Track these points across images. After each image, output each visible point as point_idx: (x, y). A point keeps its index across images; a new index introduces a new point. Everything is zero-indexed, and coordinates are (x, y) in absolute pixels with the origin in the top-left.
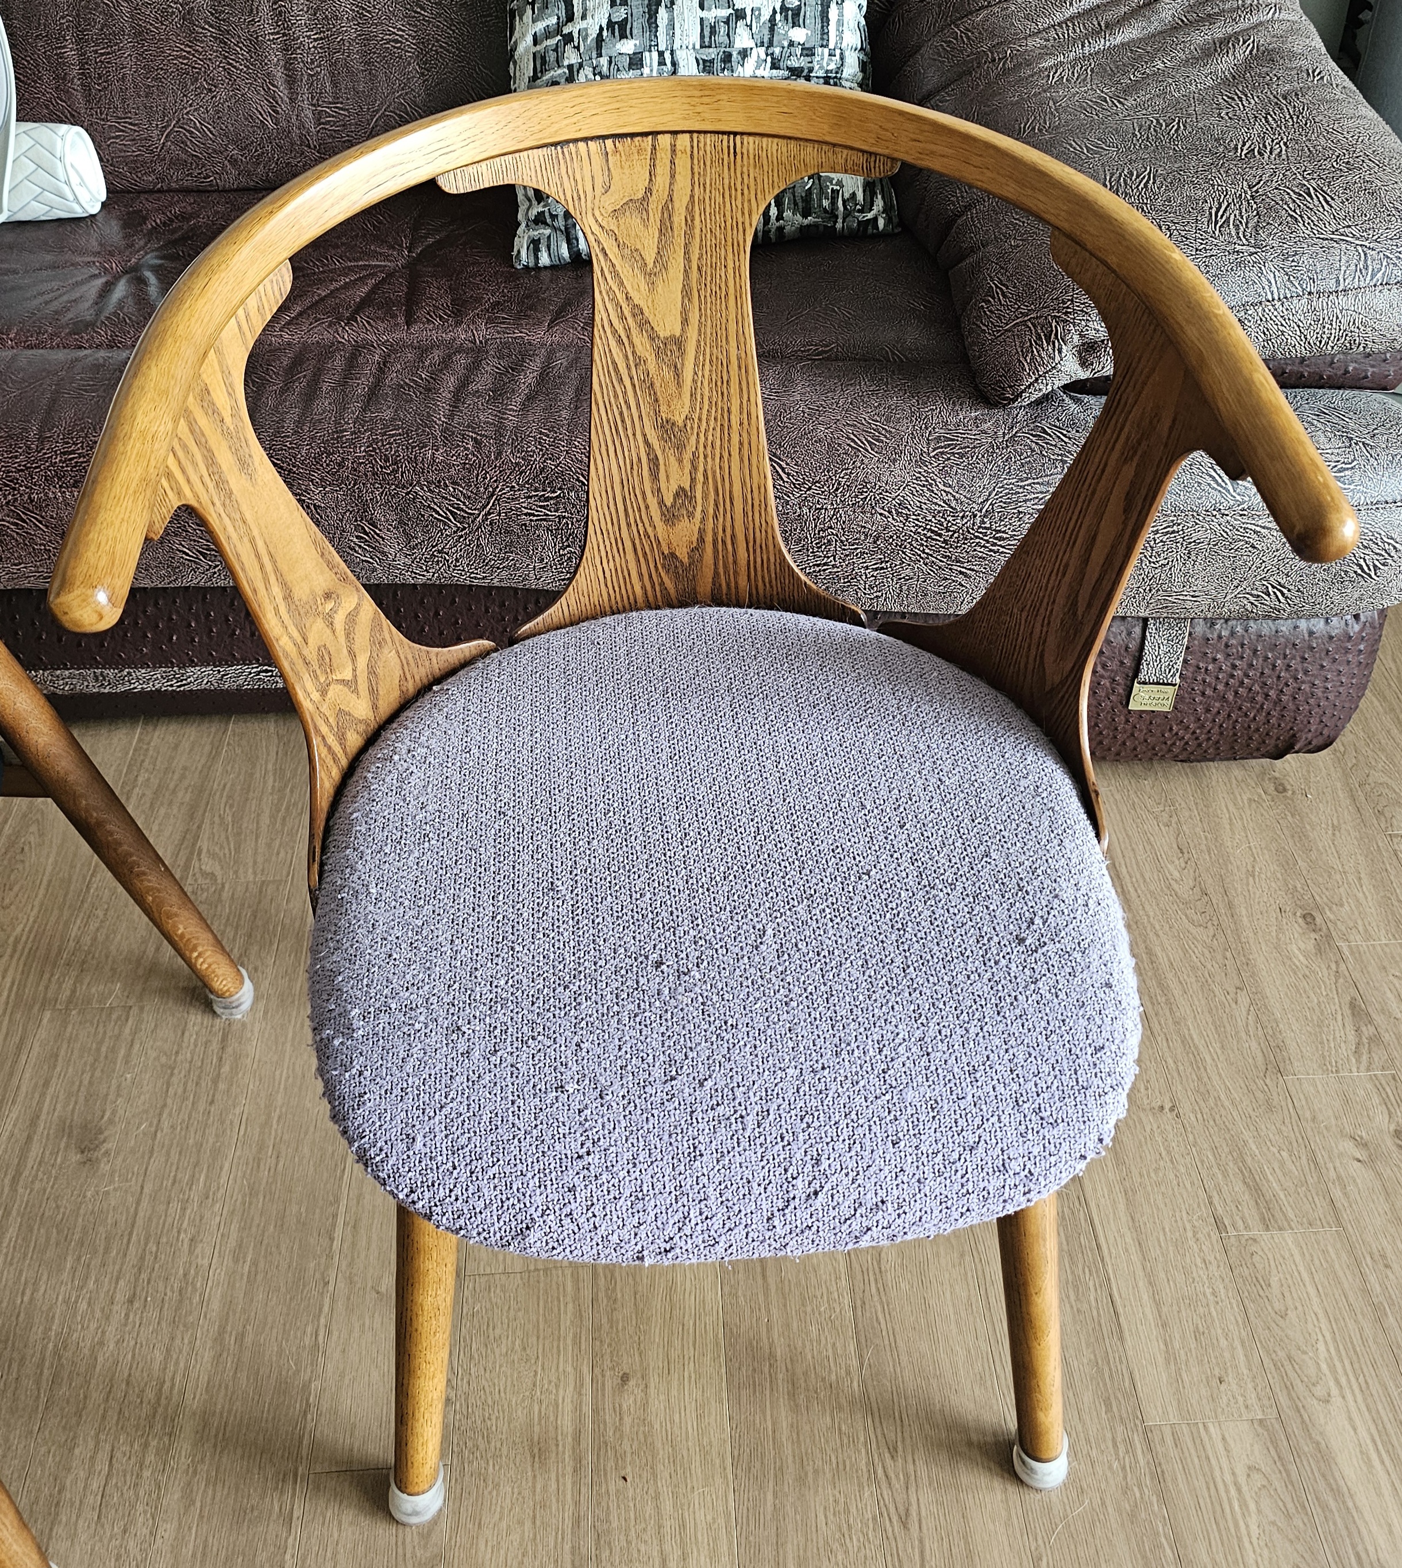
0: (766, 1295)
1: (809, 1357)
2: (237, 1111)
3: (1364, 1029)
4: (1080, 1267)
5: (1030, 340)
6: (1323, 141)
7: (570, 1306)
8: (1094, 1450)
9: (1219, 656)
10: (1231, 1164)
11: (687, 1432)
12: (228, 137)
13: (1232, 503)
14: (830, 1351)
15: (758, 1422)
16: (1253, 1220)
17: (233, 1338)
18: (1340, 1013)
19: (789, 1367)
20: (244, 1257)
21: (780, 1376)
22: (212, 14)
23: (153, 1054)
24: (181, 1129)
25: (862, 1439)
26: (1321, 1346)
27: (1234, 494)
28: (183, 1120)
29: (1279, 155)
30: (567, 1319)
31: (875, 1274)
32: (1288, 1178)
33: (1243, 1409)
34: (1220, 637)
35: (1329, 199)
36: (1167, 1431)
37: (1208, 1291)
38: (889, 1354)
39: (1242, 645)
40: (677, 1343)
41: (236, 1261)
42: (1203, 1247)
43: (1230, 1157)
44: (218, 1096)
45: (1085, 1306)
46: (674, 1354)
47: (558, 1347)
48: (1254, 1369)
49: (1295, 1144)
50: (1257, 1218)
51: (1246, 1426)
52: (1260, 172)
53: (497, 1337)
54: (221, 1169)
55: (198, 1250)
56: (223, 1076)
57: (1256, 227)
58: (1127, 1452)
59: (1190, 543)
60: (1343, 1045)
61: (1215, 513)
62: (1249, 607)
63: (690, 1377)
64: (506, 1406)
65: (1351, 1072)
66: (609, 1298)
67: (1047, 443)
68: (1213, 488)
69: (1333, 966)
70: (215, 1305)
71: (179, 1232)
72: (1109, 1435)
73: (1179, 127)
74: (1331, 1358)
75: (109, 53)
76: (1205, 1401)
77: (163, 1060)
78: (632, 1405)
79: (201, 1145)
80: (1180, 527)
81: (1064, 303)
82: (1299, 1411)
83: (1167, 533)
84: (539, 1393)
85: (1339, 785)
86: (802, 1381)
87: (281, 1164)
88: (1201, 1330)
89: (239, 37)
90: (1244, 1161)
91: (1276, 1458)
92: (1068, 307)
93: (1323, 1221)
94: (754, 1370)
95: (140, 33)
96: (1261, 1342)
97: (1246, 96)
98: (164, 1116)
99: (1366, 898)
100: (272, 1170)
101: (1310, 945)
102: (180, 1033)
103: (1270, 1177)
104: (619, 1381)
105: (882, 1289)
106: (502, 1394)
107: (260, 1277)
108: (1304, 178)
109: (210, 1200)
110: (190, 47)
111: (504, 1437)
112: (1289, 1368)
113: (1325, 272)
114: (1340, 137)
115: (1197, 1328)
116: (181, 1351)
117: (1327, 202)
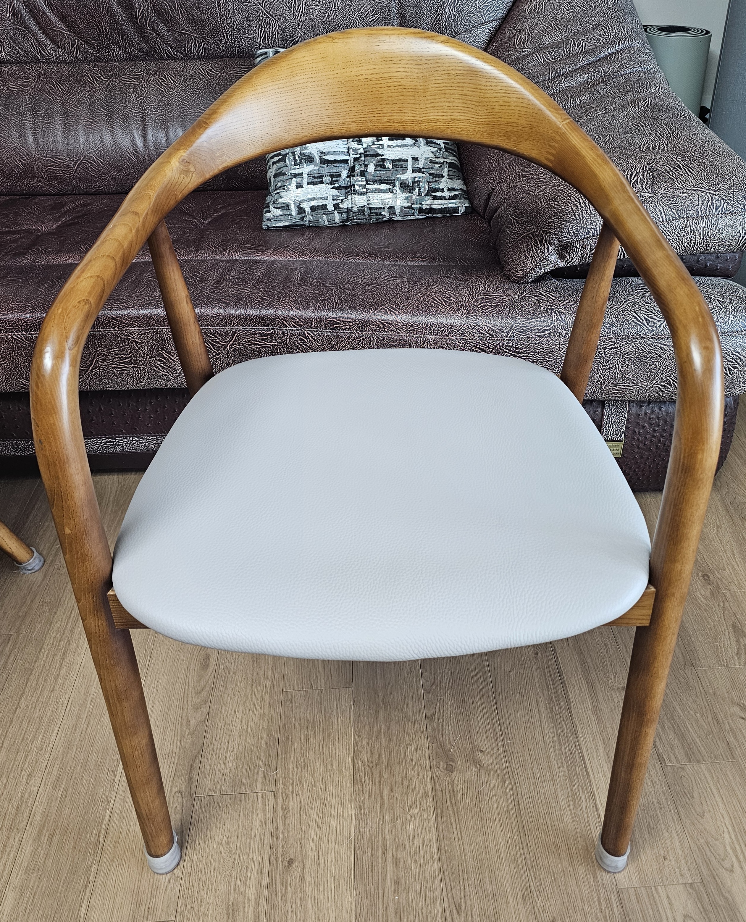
0: (382, 808)
1: (407, 846)
2: (67, 696)
3: (741, 640)
4: (576, 787)
5: (531, 244)
6: (686, 144)
7: (259, 816)
8: (586, 905)
9: (646, 425)
10: (666, 721)
11: (328, 897)
12: (110, 166)
13: (647, 331)
14: (421, 842)
15: (373, 889)
16: (681, 756)
17: (46, 838)
18: (727, 631)
19: (394, 853)
20: (60, 786)
21: (389, 860)
22: (105, 103)
23: (21, 662)
24: (32, 707)
25: (439, 901)
26: (726, 835)
27: (648, 326)
28: (34, 702)
29: (664, 149)
30: (256, 825)
31: (450, 792)
32: (701, 730)
33: (679, 877)
34: (646, 414)
35: (691, 170)
36: (632, 891)
37: (655, 801)
38: (457, 844)
39: (658, 418)
40: (325, 839)
41: (54, 788)
42: (651, 773)
43: (665, 717)
44: (57, 687)
45: (579, 812)
46: (322, 845)
47: (250, 842)
48: (686, 851)
49: (704, 710)
50: (683, 754)
51: (681, 887)
52: (653, 157)
53: (212, 836)
54: (52, 732)
55: (32, 782)
56: (61, 675)
57: (652, 184)
58: (607, 907)
59: (625, 354)
60: (729, 649)
61: (637, 336)
62: (660, 392)
63: (332, 861)
64: (214, 881)
65: (735, 665)
66: (284, 810)
67: (542, 300)
68: (636, 323)
69: (722, 604)
70: (38, 817)
71: (22, 770)
72: (595, 895)
73: (610, 138)
74: (733, 843)
75: (49, 123)
76: (655, 872)
77: (27, 665)
78: (294, 880)
79: (42, 718)
80: (618, 345)
81: (549, 223)
82: (715, 878)
83: (611, 349)
84: (235, 872)
85: (719, 504)
86: (402, 863)
87: (89, 729)
88: (652, 826)
89: (118, 114)
90: (674, 720)
91: (702, 910)
92: (551, 226)
93: (724, 755)
94: (372, 855)
95: (67, 113)
96: (689, 833)
97: (645, 124)
98: (22, 700)
99: (738, 565)
100: (84, 732)
101: (708, 593)
102: (38, 650)
103: (691, 730)
104: (287, 864)
105: (454, 803)
106: (212, 873)
107: (68, 799)
108: (677, 160)
109: (43, 751)
110: (93, 120)
111: (211, 902)
112: (707, 849)
113: (690, 206)
114: (695, 141)
115: (649, 824)
116: (12, 846)
117: (690, 172)
